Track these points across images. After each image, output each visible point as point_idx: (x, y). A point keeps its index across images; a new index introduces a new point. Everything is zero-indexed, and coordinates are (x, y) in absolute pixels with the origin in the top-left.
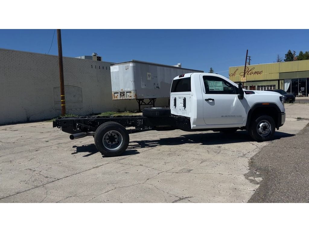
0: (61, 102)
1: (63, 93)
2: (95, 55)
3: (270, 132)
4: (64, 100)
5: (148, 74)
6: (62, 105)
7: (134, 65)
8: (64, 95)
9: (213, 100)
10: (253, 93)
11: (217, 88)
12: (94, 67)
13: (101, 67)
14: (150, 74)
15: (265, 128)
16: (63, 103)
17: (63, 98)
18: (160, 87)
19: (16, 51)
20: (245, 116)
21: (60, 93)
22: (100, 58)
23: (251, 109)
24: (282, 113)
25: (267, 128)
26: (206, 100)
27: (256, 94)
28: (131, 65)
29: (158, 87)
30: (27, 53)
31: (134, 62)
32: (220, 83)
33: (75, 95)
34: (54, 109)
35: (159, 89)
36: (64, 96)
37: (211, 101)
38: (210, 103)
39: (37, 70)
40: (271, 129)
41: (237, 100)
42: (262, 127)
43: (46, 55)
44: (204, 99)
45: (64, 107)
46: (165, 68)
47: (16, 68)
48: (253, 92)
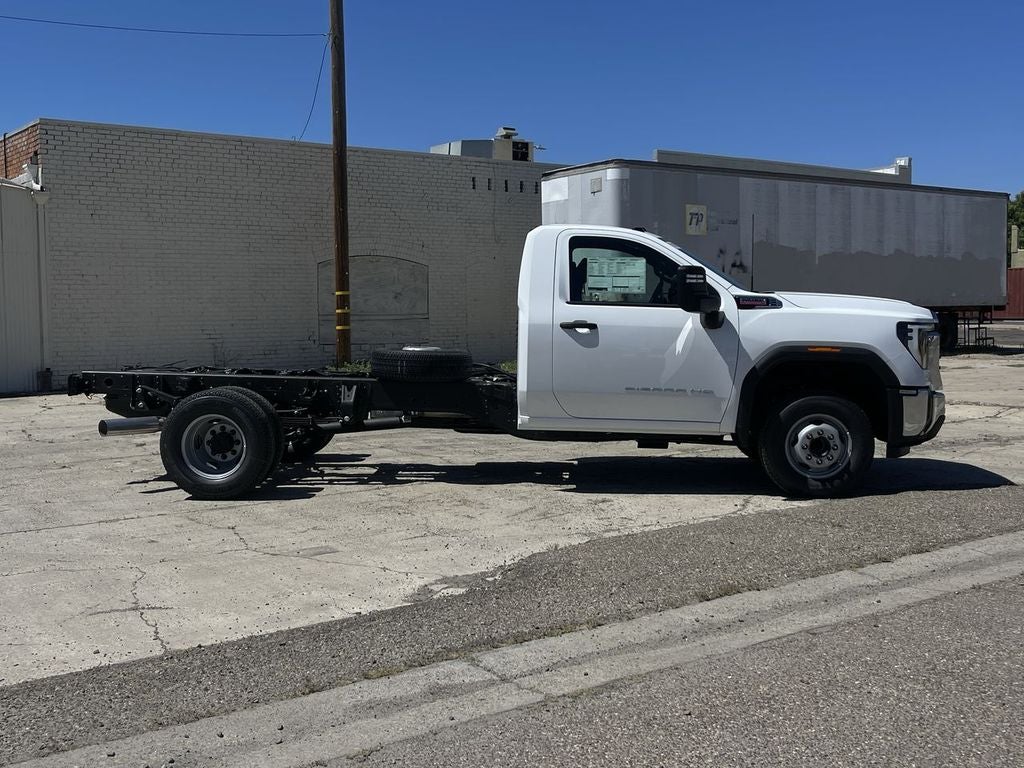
0: (335, 318)
1: (343, 282)
2: (507, 136)
3: (849, 463)
4: (346, 310)
5: (691, 209)
6: (338, 328)
7: (622, 173)
8: (348, 290)
9: (593, 327)
10: (777, 304)
11: (620, 282)
12: (482, 183)
13: (513, 186)
14: (702, 209)
15: (818, 445)
16: (344, 319)
17: (343, 302)
18: (748, 262)
19: (190, 136)
20: (729, 391)
21: (334, 285)
22: (526, 145)
23: (754, 367)
24: (901, 391)
25: (827, 447)
26: (564, 326)
27: (784, 309)
28: (611, 174)
29: (741, 266)
30: (225, 139)
31: (620, 163)
32: (640, 265)
33: (400, 294)
34: (317, 342)
35: (745, 271)
36: (348, 296)
37: (585, 330)
38: (579, 338)
39: (258, 198)
40: (852, 451)
41: (694, 329)
42: (808, 442)
43: (293, 144)
44: (558, 322)
45: (344, 336)
46: (783, 185)
47: (189, 194)
48: (774, 300)
